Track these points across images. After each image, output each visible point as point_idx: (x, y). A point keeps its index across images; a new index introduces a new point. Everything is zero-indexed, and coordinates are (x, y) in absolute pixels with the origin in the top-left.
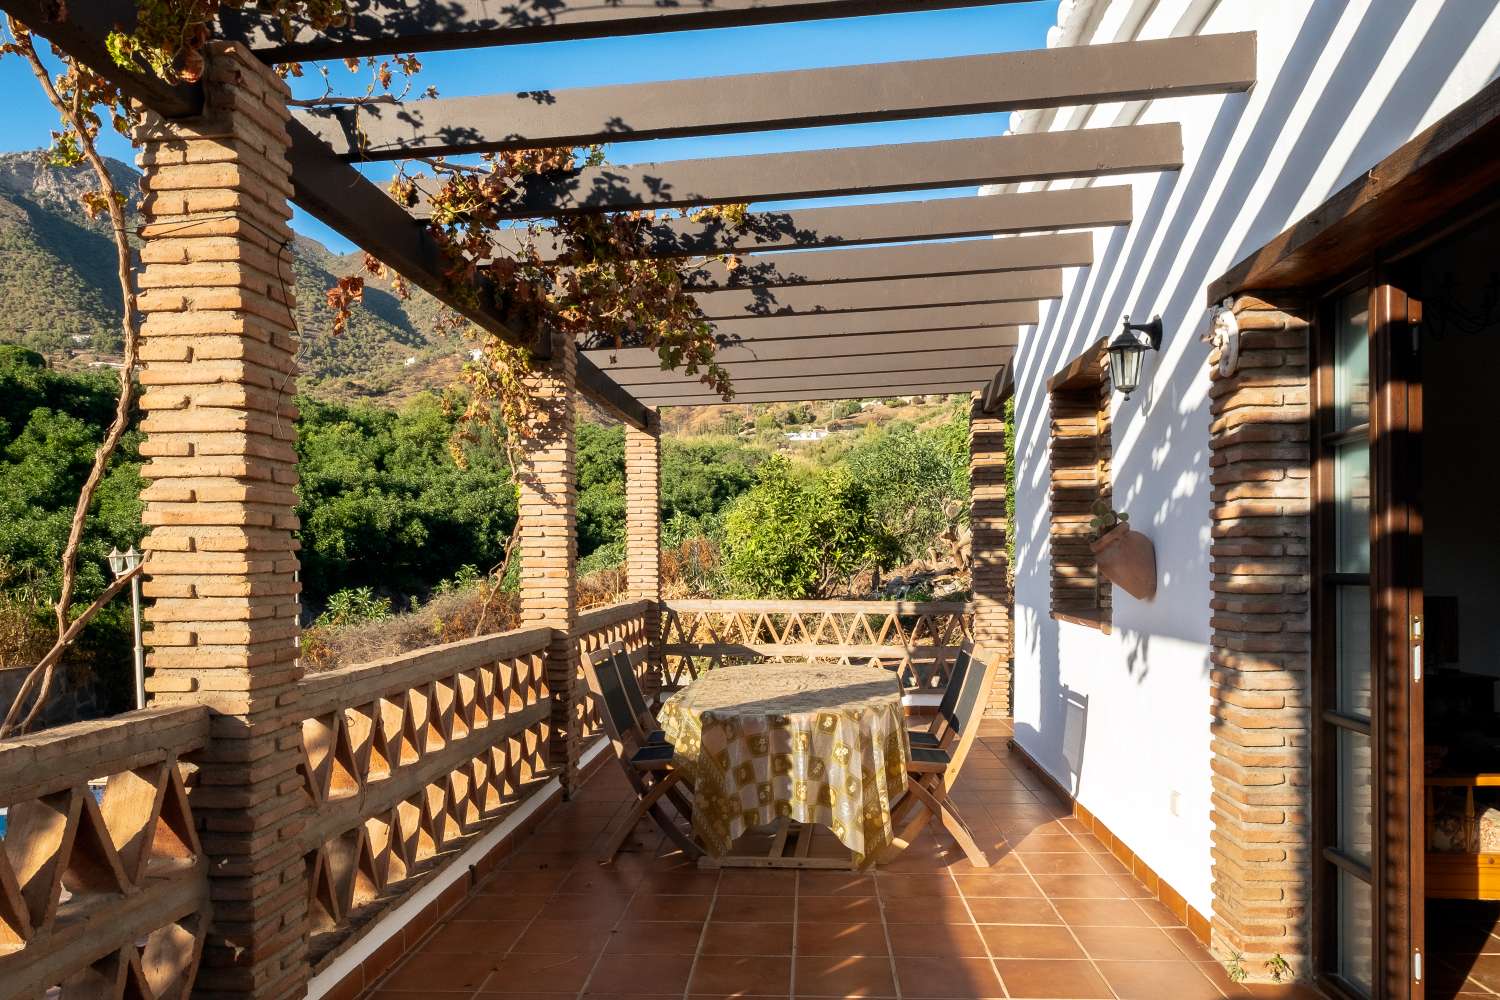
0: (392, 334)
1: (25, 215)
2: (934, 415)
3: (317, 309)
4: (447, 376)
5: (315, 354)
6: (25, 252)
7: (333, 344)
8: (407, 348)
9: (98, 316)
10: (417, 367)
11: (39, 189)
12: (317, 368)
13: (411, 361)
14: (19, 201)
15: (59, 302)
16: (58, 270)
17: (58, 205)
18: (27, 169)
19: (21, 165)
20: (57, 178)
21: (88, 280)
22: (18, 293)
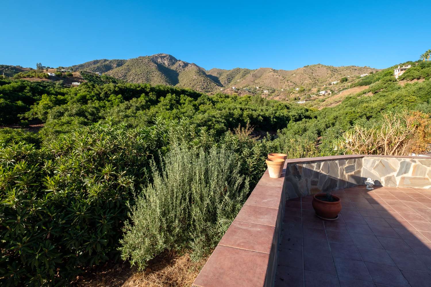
0: (217, 84)
1: (156, 66)
2: (328, 98)
3: (204, 80)
4: (228, 92)
5: (204, 89)
6: (157, 72)
7: (207, 87)
8: (219, 87)
9: (168, 83)
10: (223, 90)
11: (159, 61)
12: (204, 91)
13: (222, 89)
14: (156, 63)
15: (162, 80)
16: (162, 75)
17: (162, 64)
18: (157, 57)
19: (156, 57)
20: (161, 59)
21: (167, 77)
22: (156, 79)
